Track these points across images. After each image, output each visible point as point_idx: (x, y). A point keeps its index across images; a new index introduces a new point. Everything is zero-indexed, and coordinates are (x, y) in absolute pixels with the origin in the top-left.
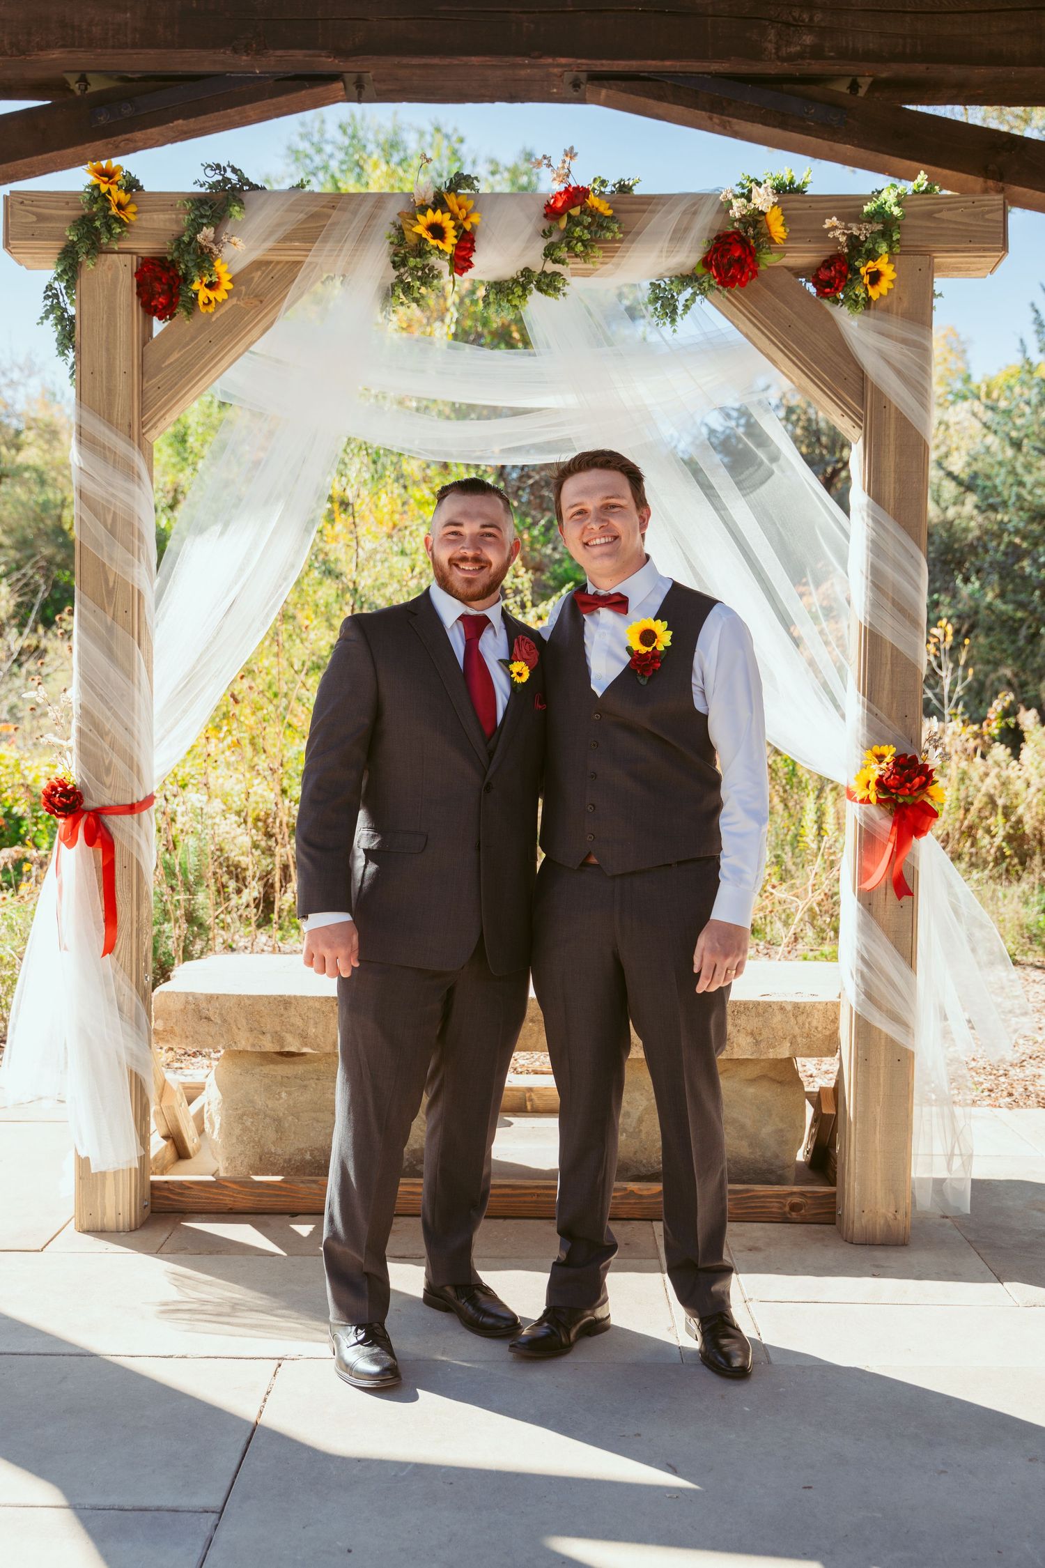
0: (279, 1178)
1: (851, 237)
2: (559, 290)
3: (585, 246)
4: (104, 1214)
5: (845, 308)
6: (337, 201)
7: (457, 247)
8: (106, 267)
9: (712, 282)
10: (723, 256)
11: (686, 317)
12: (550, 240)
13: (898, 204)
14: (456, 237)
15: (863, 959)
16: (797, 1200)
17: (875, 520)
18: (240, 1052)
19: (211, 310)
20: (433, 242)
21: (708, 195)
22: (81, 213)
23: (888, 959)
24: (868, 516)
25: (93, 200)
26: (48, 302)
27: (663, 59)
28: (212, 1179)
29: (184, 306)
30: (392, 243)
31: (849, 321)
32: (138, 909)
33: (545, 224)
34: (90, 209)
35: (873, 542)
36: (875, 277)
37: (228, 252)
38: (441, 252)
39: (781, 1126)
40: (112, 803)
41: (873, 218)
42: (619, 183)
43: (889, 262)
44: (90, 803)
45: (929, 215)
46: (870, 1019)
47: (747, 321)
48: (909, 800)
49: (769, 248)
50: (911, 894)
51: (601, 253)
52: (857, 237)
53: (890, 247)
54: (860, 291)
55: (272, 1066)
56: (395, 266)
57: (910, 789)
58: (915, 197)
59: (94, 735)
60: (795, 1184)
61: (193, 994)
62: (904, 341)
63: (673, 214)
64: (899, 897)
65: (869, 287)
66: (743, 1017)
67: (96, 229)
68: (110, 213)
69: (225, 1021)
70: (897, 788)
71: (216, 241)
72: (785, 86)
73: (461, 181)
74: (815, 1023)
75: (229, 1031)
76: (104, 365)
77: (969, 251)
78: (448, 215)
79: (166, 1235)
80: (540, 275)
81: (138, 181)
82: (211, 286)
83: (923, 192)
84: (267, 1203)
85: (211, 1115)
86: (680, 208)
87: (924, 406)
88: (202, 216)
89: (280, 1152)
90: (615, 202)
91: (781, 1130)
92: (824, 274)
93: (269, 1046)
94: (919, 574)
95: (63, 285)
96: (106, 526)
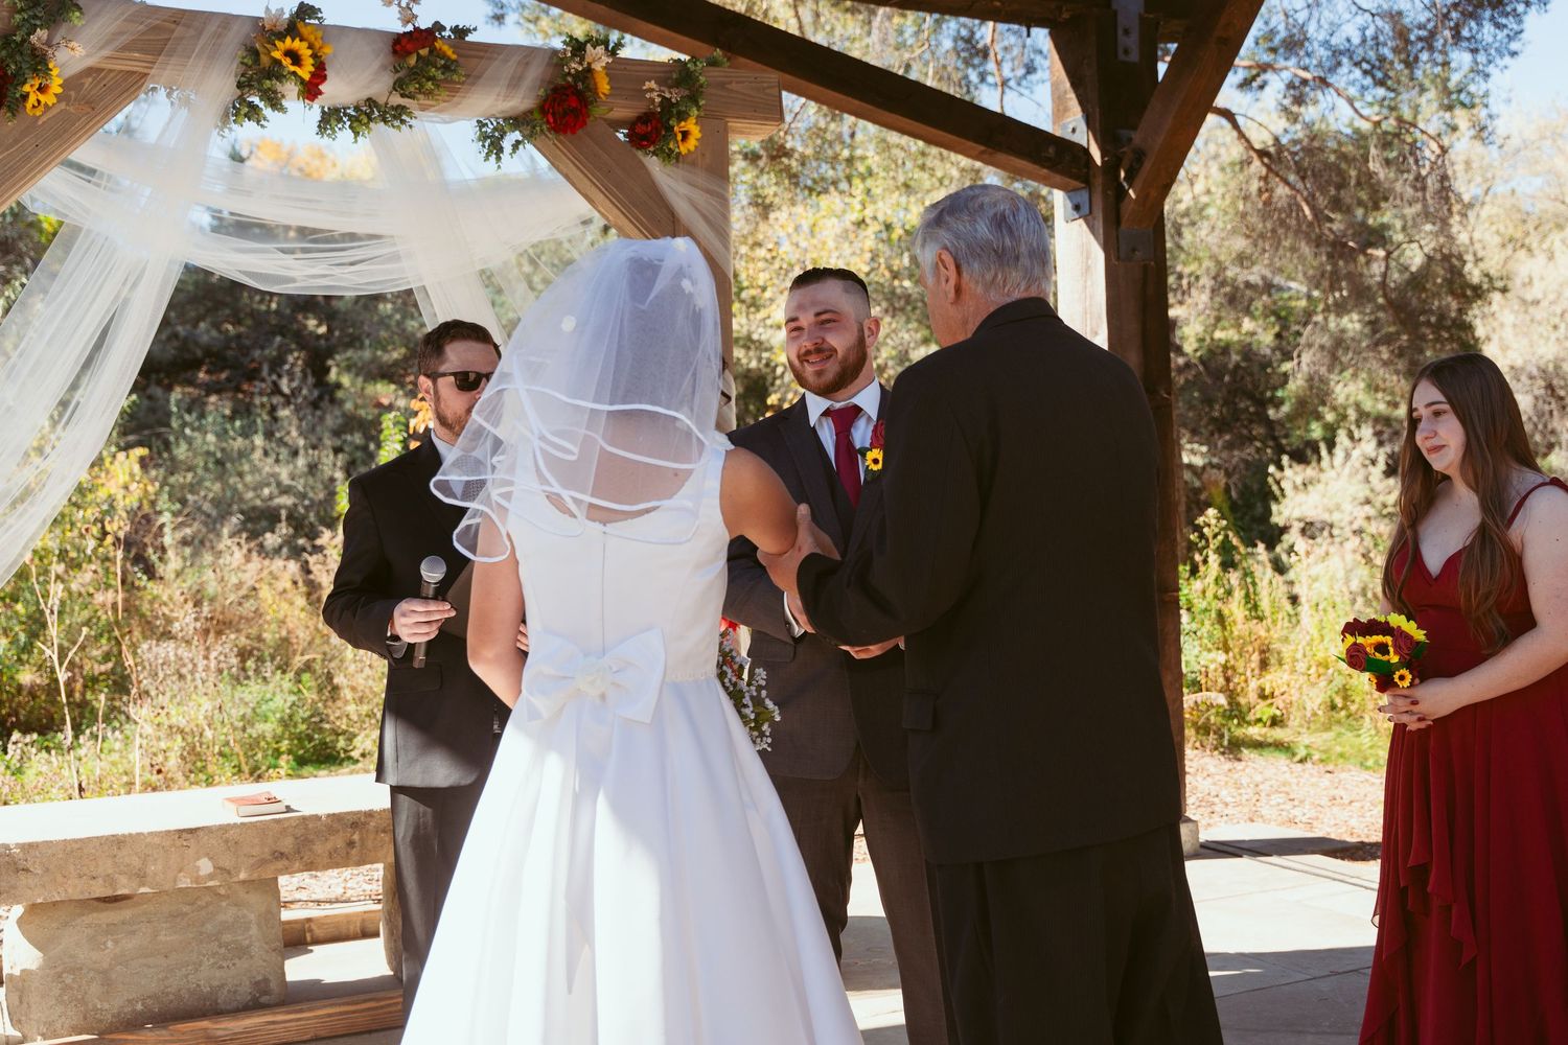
1: (664, 99)
2: (403, 122)
3: (433, 85)
5: (656, 159)
6: (180, 17)
7: (313, 75)
9: (544, 128)
10: (558, 105)
11: (514, 156)
13: (702, 75)
14: (312, 65)
19: (38, 112)
20: (292, 68)
29: (8, 107)
31: (660, 172)
33: (393, 60)
36: (685, 135)
37: (63, 55)
38: (295, 77)
41: (678, 83)
42: (455, 28)
43: (696, 123)
47: (571, 164)
49: (596, 102)
51: (446, 93)
52: (669, 100)
53: (698, 111)
54: (671, 146)
55: (95, 915)
56: (239, 85)
58: (711, 68)
62: (709, 192)
63: (508, 64)
65: (680, 144)
69: (47, 870)
71: (49, 43)
73: (307, 11)
75: (53, 879)
77: (755, 120)
78: (305, 44)
80: (384, 106)
82: (43, 89)
83: (718, 65)
86: (515, 59)
87: (727, 248)
88: (35, 17)
89: (106, 1006)
90: (454, 47)
92: (641, 129)
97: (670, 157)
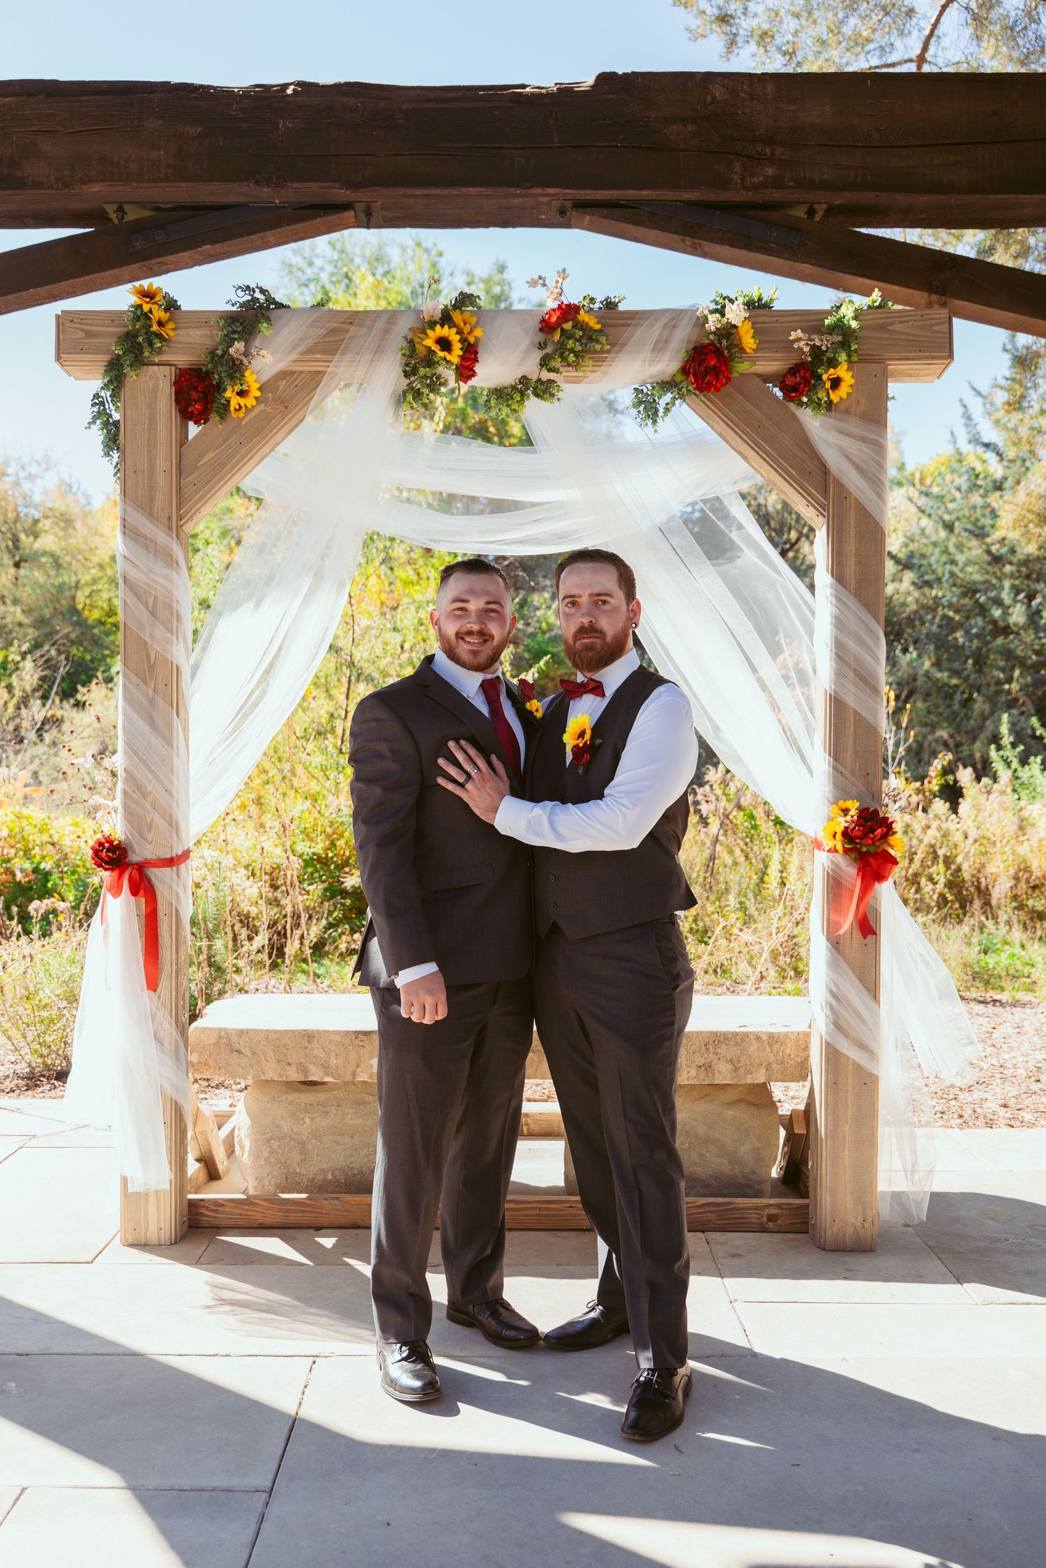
0: (304, 1196)
1: (814, 347)
2: (552, 395)
3: (576, 356)
4: (147, 1229)
5: (809, 410)
6: (354, 318)
7: (462, 358)
8: (147, 378)
9: (690, 388)
10: (700, 365)
11: (667, 419)
12: (545, 351)
13: (855, 318)
14: (461, 349)
15: (832, 992)
16: (773, 1211)
17: (838, 598)
18: (267, 1081)
19: (241, 414)
20: (441, 354)
21: (686, 310)
22: (125, 329)
23: (854, 993)
24: (832, 594)
25: (137, 319)
26: (96, 409)
27: (640, 189)
28: (243, 1197)
29: (217, 412)
30: (404, 355)
31: (812, 422)
32: (177, 952)
33: (541, 337)
34: (134, 326)
35: (836, 618)
36: (836, 383)
37: (257, 363)
38: (448, 362)
39: (758, 1144)
40: (154, 857)
41: (833, 330)
42: (606, 300)
43: (848, 370)
44: (135, 858)
45: (883, 328)
46: (838, 1046)
47: (721, 423)
48: (872, 849)
49: (741, 357)
50: (875, 934)
51: (591, 363)
52: (819, 348)
53: (849, 356)
54: (822, 395)
55: (296, 1094)
56: (406, 374)
57: (872, 839)
58: (871, 311)
59: (137, 796)
60: (771, 1197)
61: (225, 1030)
62: (862, 439)
63: (654, 328)
64: (865, 937)
65: (830, 391)
66: (723, 1046)
67: (139, 343)
68: (152, 329)
69: (254, 1053)
70: (861, 839)
71: (246, 354)
72: (750, 213)
73: (464, 300)
74: (788, 1051)
75: (258, 1062)
76: (146, 464)
77: (919, 359)
78: (454, 330)
79: (203, 1248)
80: (536, 382)
81: (176, 301)
82: (242, 394)
83: (877, 307)
84: (294, 1218)
85: (241, 1139)
86: (661, 323)
87: (881, 496)
88: (234, 332)
89: (304, 1172)
90: (602, 318)
91: (758, 1149)
92: (790, 381)
93: (294, 1076)
94: (878, 647)
95: (109, 394)
96: (147, 608)
97: (817, 405)
